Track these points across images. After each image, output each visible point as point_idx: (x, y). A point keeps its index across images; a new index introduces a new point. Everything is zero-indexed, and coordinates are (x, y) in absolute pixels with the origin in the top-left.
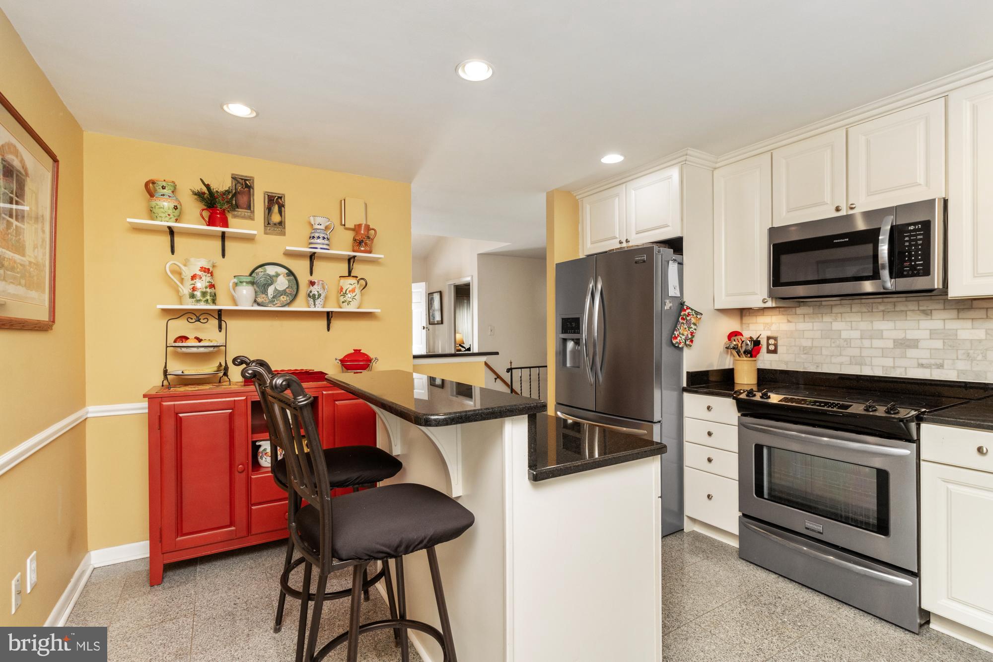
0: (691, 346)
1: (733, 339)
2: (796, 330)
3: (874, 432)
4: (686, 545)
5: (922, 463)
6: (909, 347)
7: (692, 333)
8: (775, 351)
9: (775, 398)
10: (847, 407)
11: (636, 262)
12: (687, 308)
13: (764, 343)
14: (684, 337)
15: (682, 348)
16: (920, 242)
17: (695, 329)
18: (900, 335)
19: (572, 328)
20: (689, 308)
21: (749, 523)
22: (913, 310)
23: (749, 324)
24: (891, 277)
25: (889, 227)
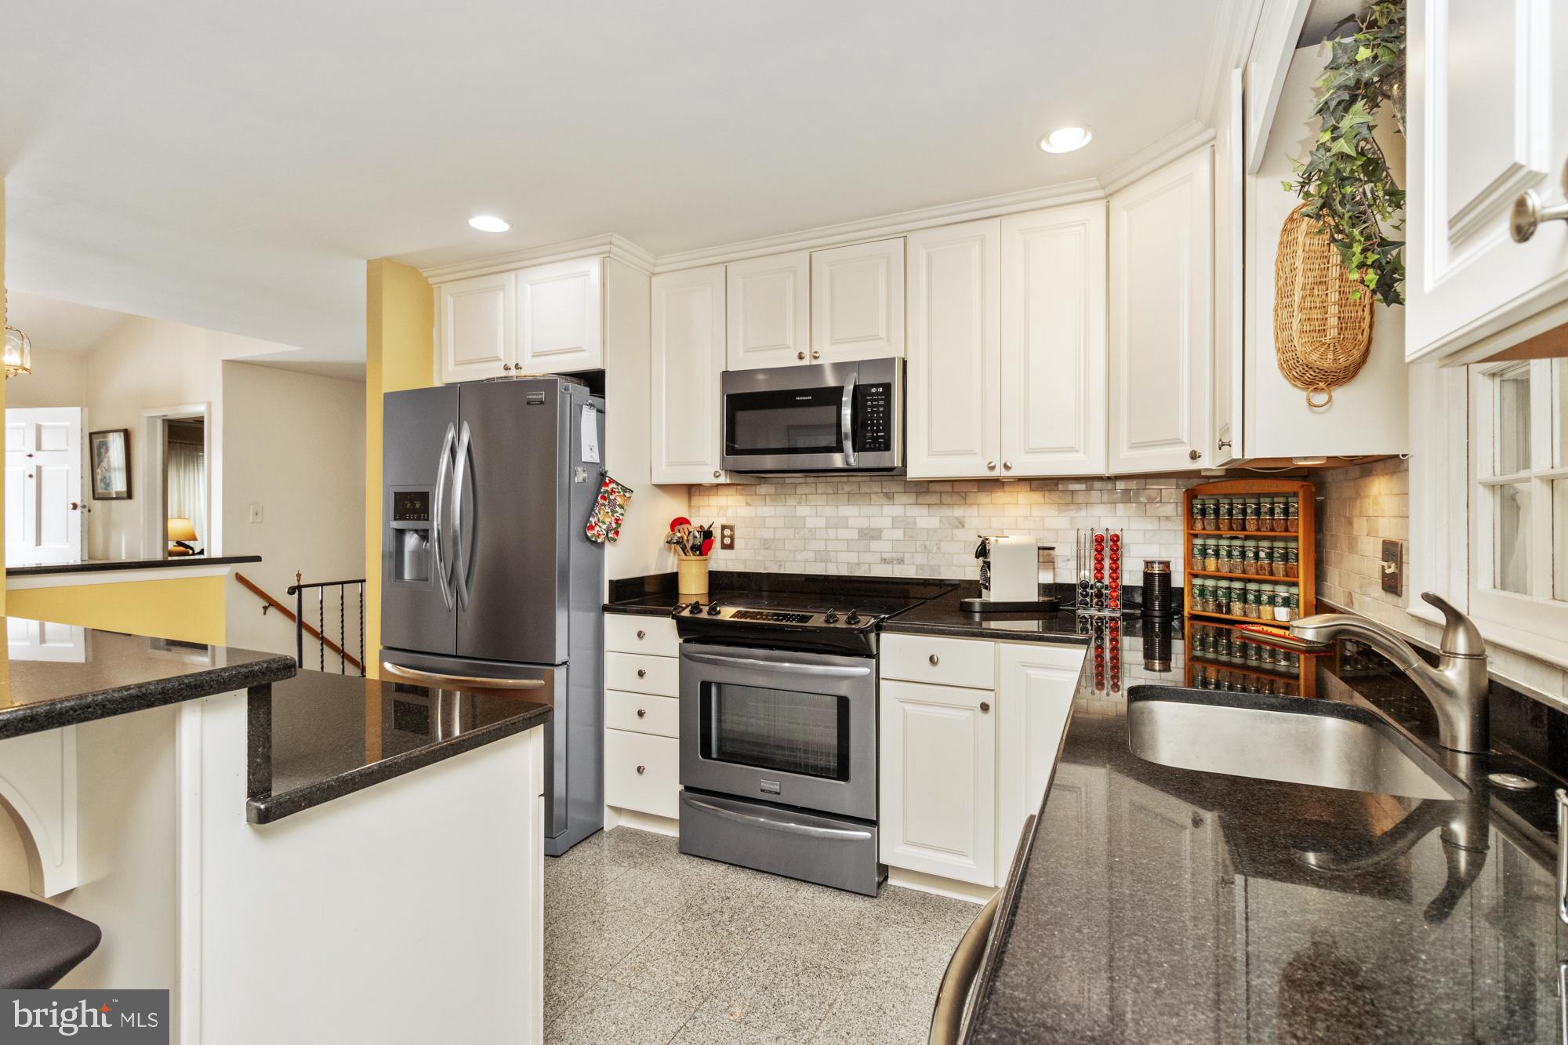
0: (615, 540)
1: (676, 528)
2: (757, 517)
3: (835, 649)
4: (606, 852)
5: (881, 681)
6: (873, 538)
7: (617, 521)
8: (731, 547)
9: (727, 613)
10: (806, 619)
11: (528, 403)
12: (610, 482)
13: (717, 534)
14: (604, 527)
15: (603, 543)
16: (881, 409)
17: (622, 514)
18: (863, 523)
19: (414, 511)
20: (614, 481)
21: (692, 799)
22: (877, 493)
23: (699, 507)
24: (854, 451)
25: (852, 387)
